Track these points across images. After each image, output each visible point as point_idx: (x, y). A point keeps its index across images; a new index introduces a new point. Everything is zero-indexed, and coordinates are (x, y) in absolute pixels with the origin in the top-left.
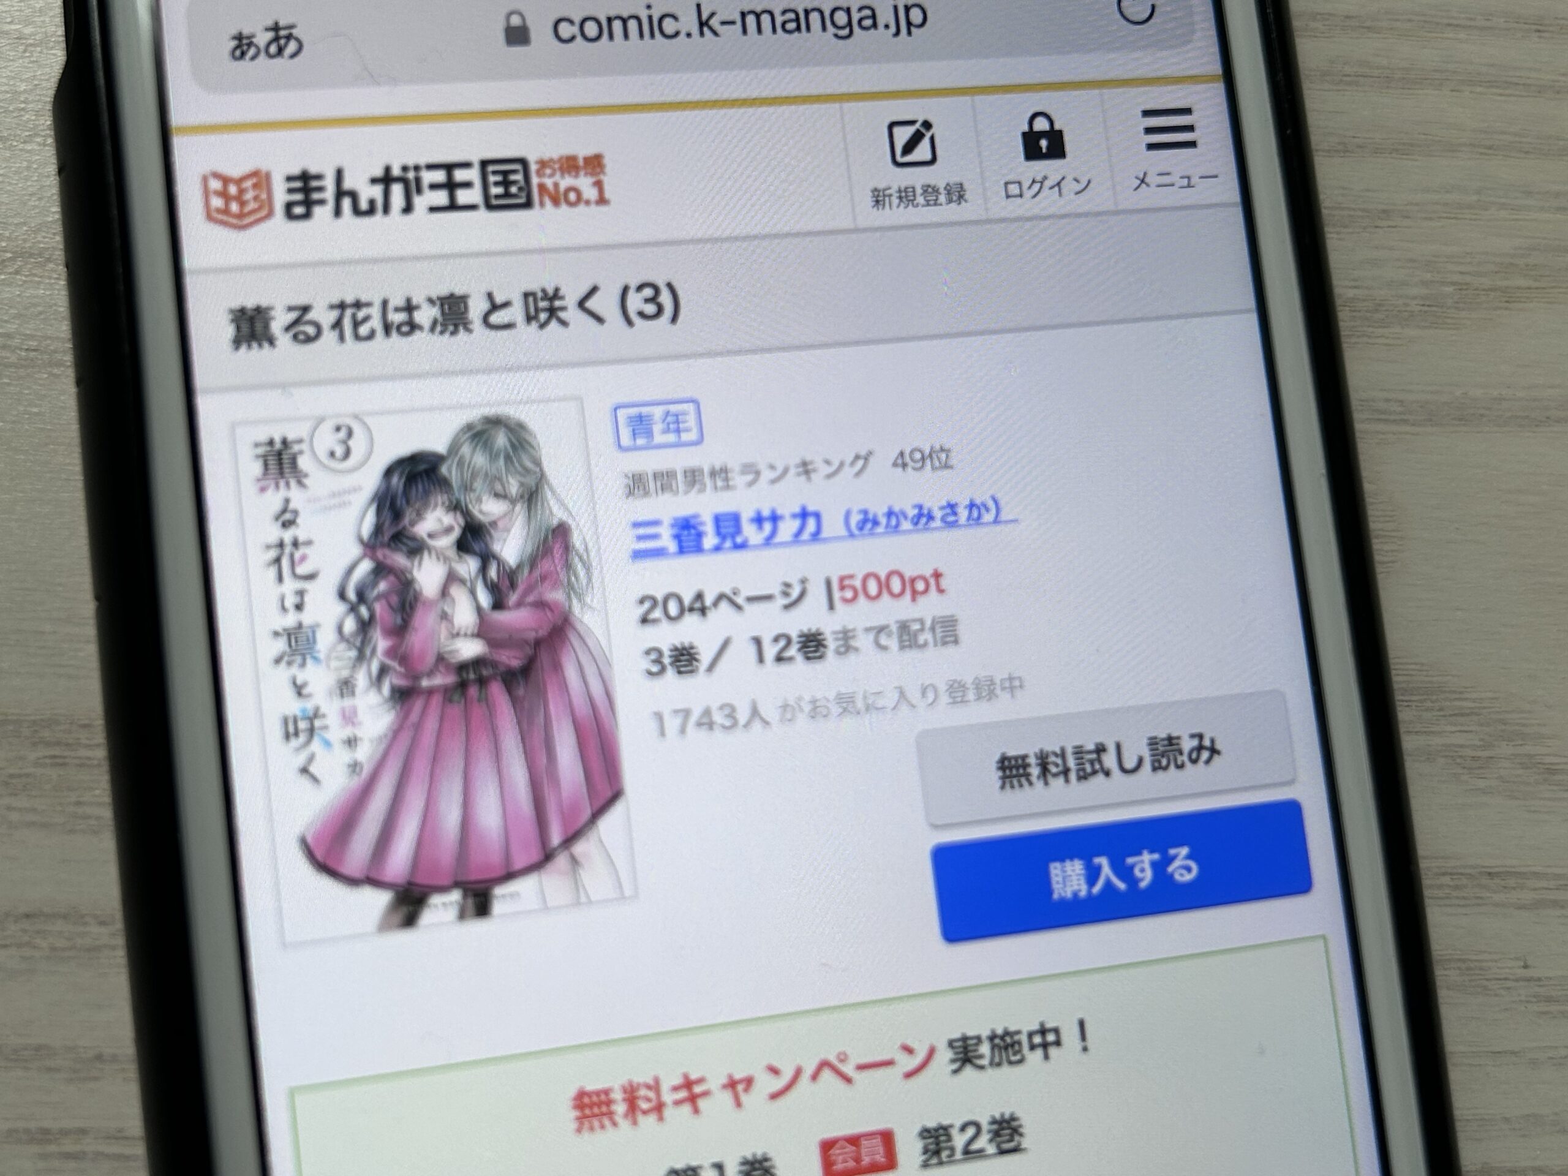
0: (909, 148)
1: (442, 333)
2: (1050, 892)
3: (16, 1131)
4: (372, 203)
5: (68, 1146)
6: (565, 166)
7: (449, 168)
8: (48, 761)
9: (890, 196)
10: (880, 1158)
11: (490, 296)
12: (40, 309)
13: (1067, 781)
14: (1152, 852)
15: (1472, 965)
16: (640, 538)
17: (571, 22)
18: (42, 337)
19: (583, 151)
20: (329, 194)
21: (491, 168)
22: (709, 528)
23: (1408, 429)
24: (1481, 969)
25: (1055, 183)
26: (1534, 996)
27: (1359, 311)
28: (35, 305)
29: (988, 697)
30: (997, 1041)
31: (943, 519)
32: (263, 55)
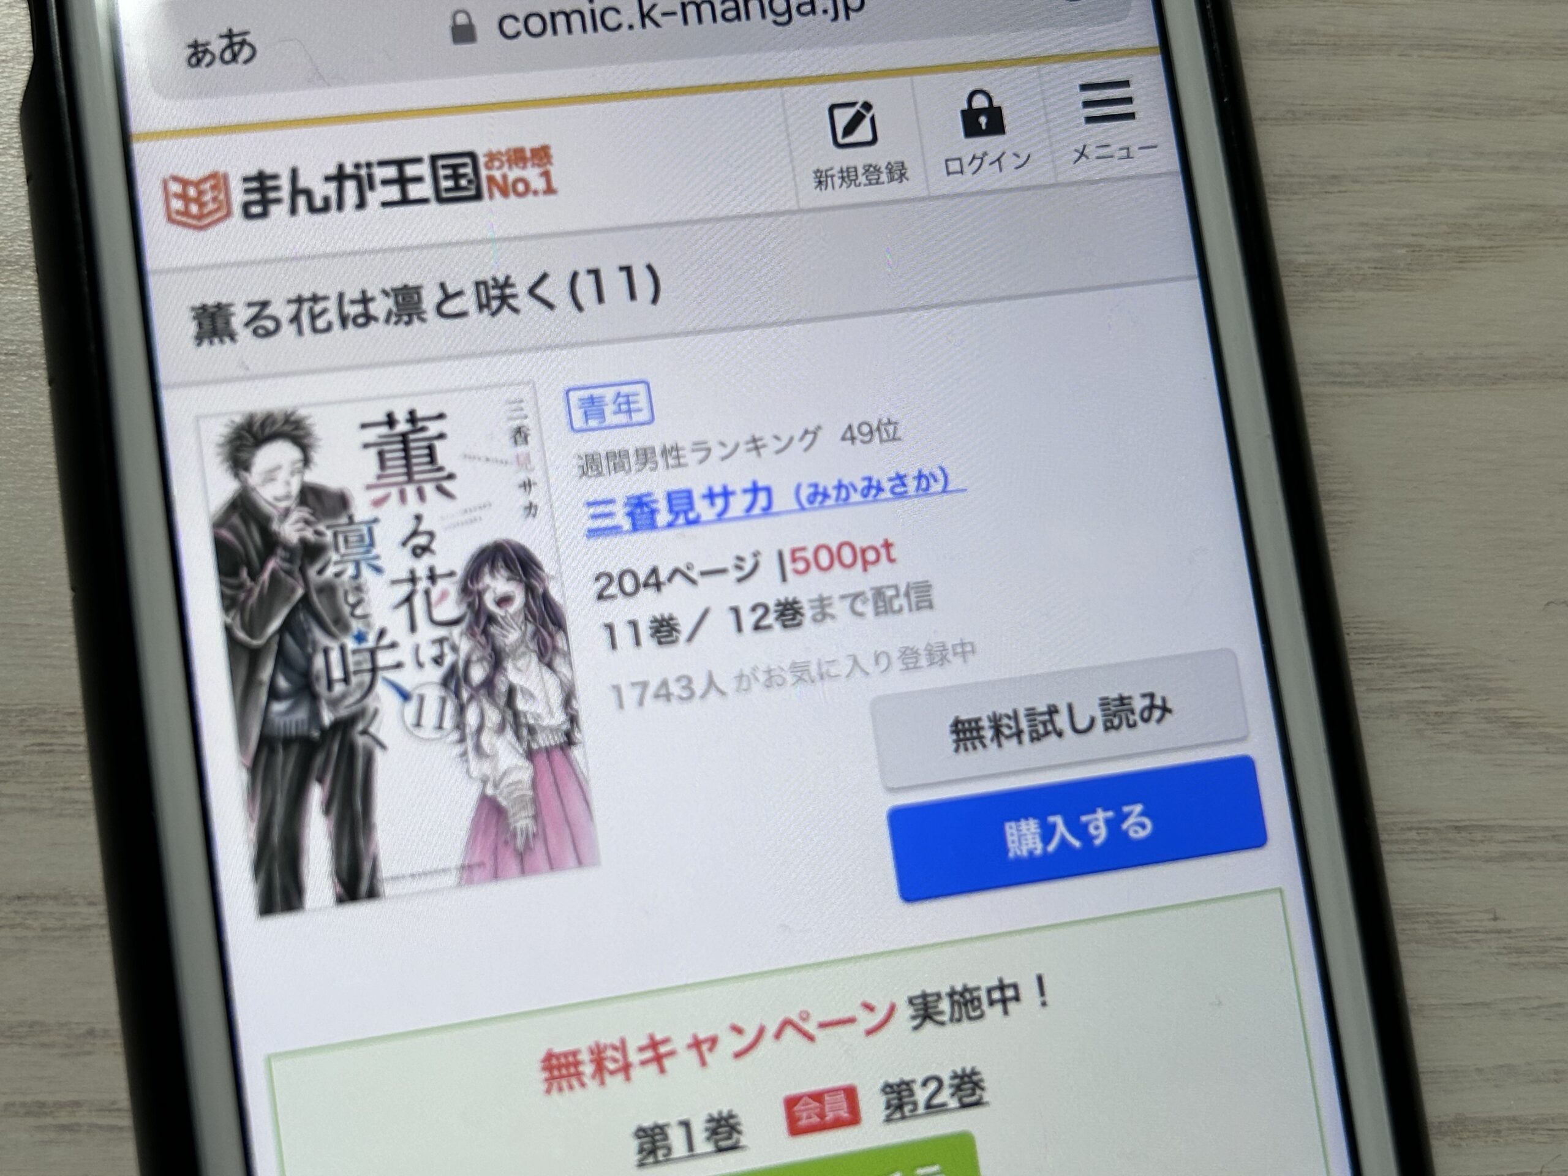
0: (850, 129)
1: (396, 323)
2: (1006, 850)
3: (13, 1104)
4: (326, 200)
5: (64, 1118)
6: (513, 157)
7: (400, 164)
8: (37, 748)
9: (832, 176)
10: (844, 1114)
11: (443, 286)
12: (19, 314)
13: (1020, 742)
14: (1106, 810)
15: (1441, 918)
16: (595, 517)
17: (516, 19)
18: (21, 341)
19: (529, 143)
20: (285, 193)
21: (440, 163)
22: (662, 505)
23: (1361, 390)
24: (1451, 922)
25: (995, 158)
26: (1504, 948)
27: (1311, 276)
28: (12, 311)
29: (940, 663)
30: (957, 997)
31: (892, 491)
32: (218, 61)
